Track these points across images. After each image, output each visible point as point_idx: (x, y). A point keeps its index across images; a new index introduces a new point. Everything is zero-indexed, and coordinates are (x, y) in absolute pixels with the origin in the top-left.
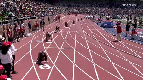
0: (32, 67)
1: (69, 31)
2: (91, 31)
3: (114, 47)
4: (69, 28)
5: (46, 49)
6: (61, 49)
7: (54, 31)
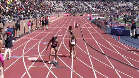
1: (63, 41)
2: (96, 42)
4: (62, 37)
6: (51, 68)
7: (40, 42)
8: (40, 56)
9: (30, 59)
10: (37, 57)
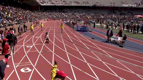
0: (14, 70)
2: (68, 35)
3: (89, 49)
5: (26, 53)
6: (40, 52)
7: (34, 36)
8: (34, 45)
9: (28, 47)
10: (32, 45)
